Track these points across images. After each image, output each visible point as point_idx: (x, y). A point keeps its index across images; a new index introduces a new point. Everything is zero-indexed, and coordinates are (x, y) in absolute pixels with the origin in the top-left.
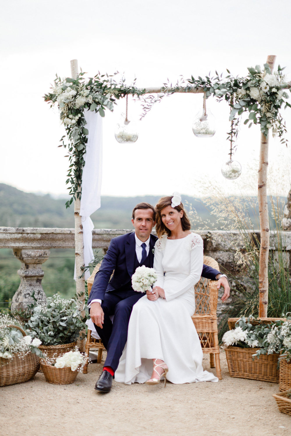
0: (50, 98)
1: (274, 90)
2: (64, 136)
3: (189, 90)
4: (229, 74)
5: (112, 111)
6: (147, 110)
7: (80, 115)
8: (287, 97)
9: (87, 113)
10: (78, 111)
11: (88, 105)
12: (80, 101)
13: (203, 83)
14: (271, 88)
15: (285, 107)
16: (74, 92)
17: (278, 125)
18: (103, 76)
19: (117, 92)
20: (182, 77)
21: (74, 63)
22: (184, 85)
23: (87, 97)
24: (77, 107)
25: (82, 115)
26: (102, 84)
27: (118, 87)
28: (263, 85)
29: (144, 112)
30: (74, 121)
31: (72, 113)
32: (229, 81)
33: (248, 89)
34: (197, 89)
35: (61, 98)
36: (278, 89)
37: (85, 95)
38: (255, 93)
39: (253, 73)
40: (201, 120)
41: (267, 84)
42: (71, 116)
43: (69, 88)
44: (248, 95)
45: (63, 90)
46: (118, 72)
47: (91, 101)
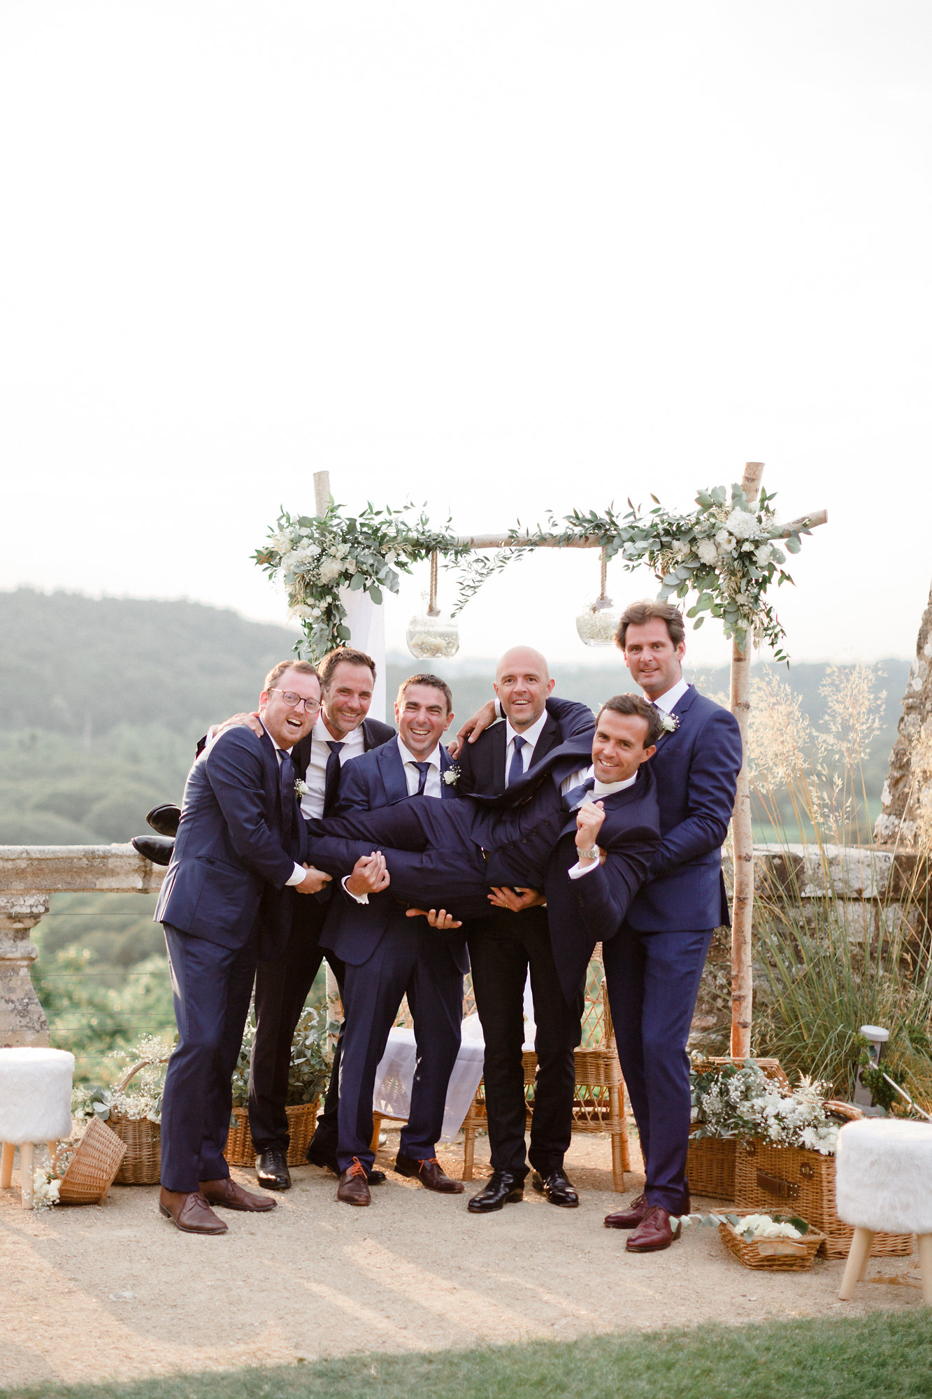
0: (268, 558)
1: (747, 547)
2: (300, 642)
3: (568, 540)
4: (656, 506)
5: (397, 592)
6: (469, 592)
7: (329, 599)
8: (781, 561)
9: (345, 594)
10: (326, 590)
11: (346, 575)
12: (330, 569)
13: (598, 526)
14: (740, 542)
15: (780, 583)
16: (316, 550)
17: (766, 620)
18: (378, 513)
19: (410, 549)
20: (550, 514)
21: (321, 479)
22: (558, 531)
23: (344, 559)
24: (324, 580)
25: (336, 598)
26: (378, 530)
27: (414, 535)
28: (722, 536)
29: (462, 598)
30: (317, 612)
31: (312, 595)
32: (657, 520)
33: (693, 541)
34: (585, 540)
35: (291, 560)
36: (757, 544)
37: (340, 555)
38: (707, 553)
39: (706, 503)
40: (594, 610)
41: (731, 534)
42: (310, 601)
43: (305, 541)
44: (695, 556)
45: (295, 542)
46: (412, 504)
47: (352, 570)
